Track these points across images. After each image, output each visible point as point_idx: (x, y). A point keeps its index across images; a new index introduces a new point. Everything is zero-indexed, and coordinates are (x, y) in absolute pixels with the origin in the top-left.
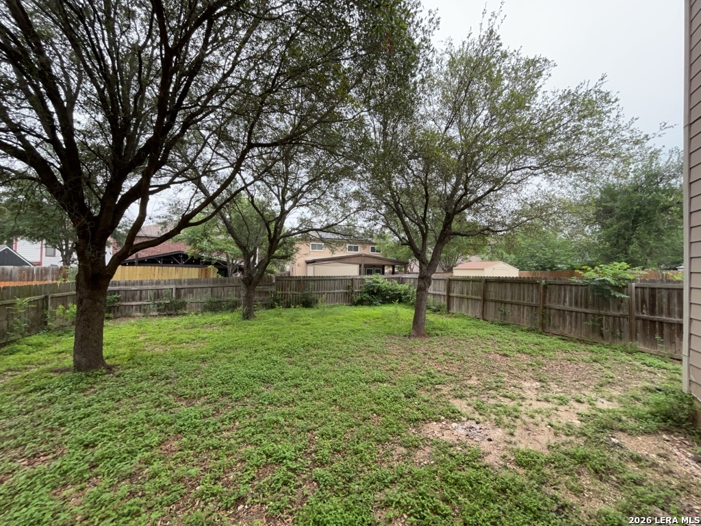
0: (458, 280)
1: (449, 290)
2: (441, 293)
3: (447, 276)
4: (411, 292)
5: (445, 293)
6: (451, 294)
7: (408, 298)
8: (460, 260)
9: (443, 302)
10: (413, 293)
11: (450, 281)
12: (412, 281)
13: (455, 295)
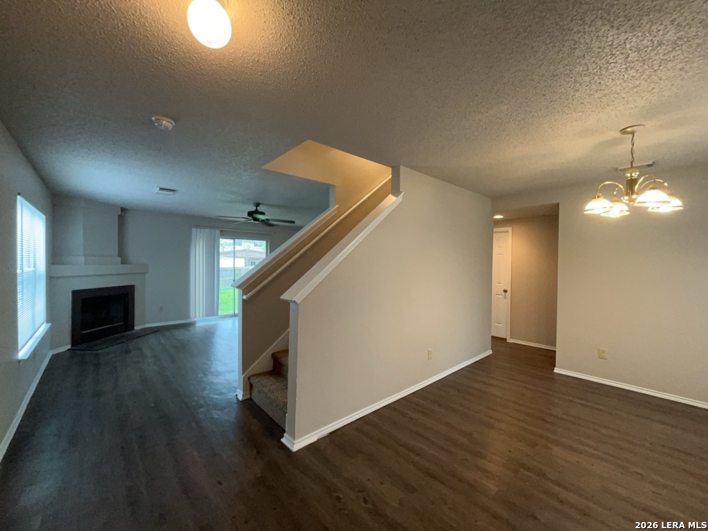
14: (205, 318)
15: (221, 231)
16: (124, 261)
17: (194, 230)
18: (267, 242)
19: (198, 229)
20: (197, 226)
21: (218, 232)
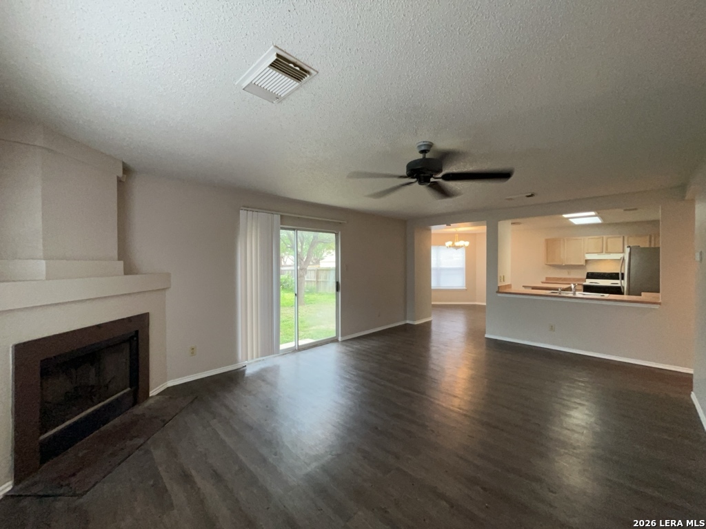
0: (323, 270)
1: (317, 277)
2: (313, 280)
3: (315, 267)
4: (290, 280)
5: (315, 280)
6: (319, 280)
7: (288, 285)
8: (325, 254)
9: (313, 285)
10: (292, 281)
11: (318, 270)
12: (290, 272)
13: (321, 280)
14: (260, 359)
15: (282, 216)
16: (129, 270)
17: (243, 213)
18: (337, 235)
19: (250, 213)
20: (247, 208)
21: (277, 218)
